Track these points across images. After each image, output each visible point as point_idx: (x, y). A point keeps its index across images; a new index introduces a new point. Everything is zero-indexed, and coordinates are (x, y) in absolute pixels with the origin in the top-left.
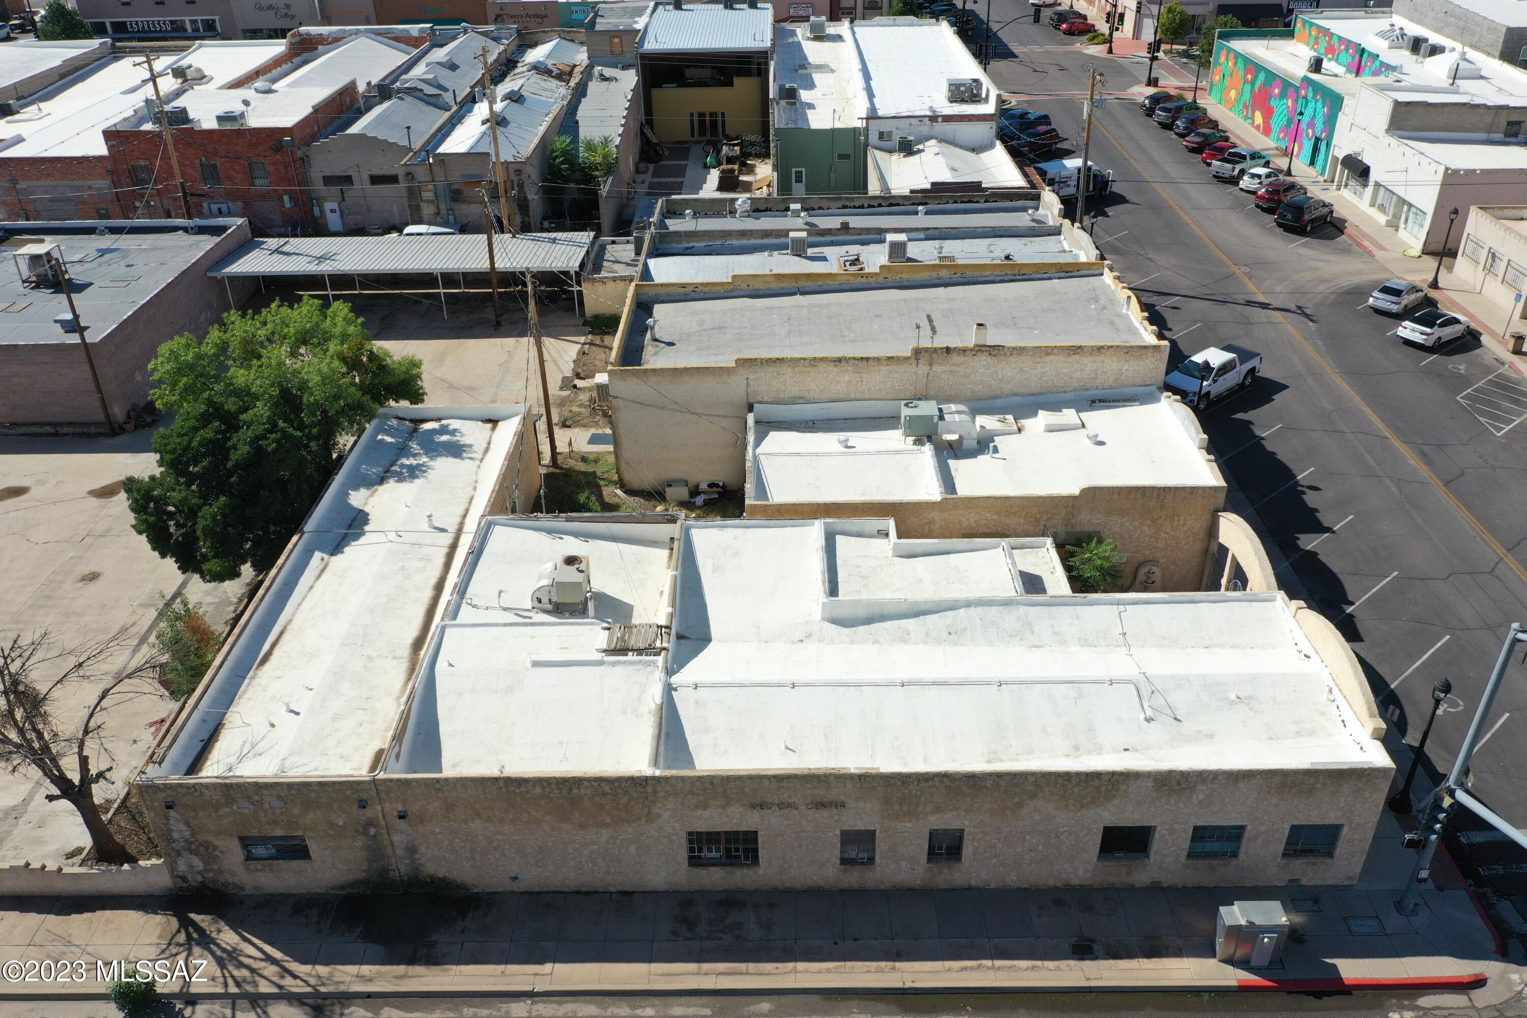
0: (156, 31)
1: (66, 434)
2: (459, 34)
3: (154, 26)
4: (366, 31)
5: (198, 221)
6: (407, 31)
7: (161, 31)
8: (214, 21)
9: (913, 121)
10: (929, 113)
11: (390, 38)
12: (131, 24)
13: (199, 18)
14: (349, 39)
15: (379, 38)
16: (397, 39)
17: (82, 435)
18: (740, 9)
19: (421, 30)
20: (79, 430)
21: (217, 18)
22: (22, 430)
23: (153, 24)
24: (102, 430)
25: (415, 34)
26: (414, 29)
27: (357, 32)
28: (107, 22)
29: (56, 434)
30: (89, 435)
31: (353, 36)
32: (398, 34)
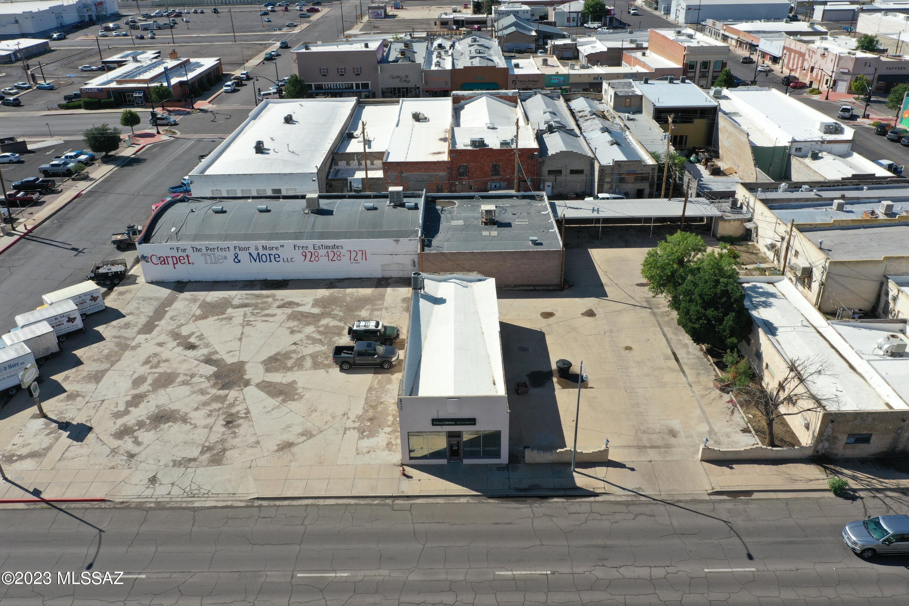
0: (337, 89)
1: (539, 290)
2: (532, 95)
3: (337, 86)
4: (486, 93)
5: (523, 193)
6: (506, 93)
7: (340, 89)
8: (368, 84)
9: (813, 143)
10: (821, 140)
11: (497, 97)
12: (325, 86)
13: (360, 82)
14: (477, 97)
15: (492, 97)
16: (501, 97)
17: (547, 290)
18: (676, 83)
19: (514, 93)
20: (545, 288)
21: (370, 82)
22: (520, 288)
23: (336, 85)
24: (555, 288)
25: (510, 95)
26: (510, 92)
27: (482, 94)
28: (313, 84)
29: (535, 290)
30: (550, 290)
31: (479, 96)
32: (501, 95)
